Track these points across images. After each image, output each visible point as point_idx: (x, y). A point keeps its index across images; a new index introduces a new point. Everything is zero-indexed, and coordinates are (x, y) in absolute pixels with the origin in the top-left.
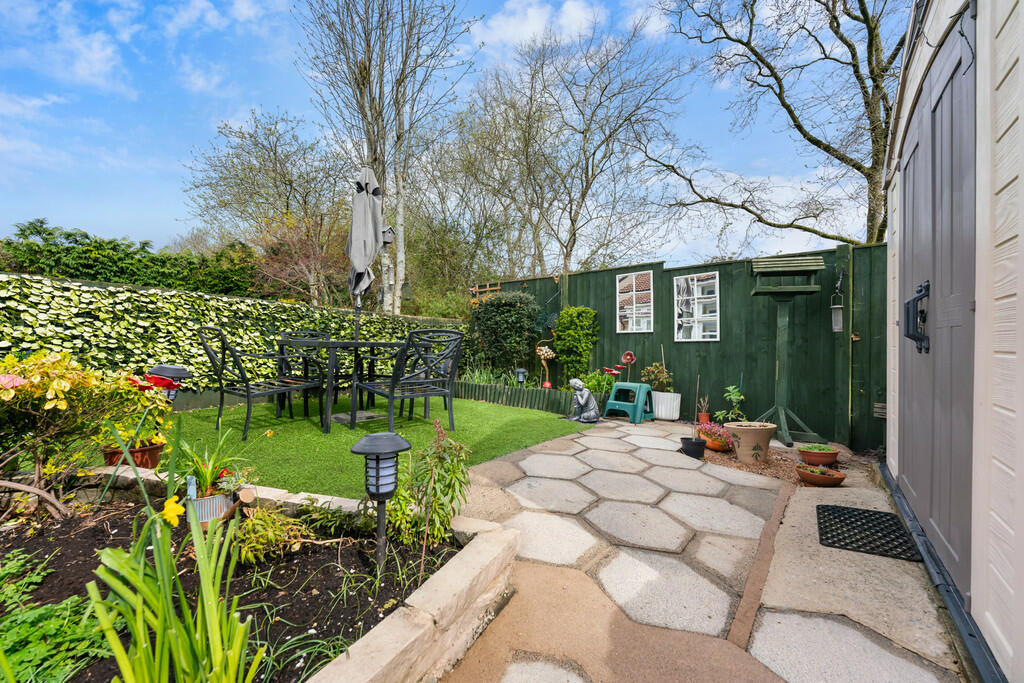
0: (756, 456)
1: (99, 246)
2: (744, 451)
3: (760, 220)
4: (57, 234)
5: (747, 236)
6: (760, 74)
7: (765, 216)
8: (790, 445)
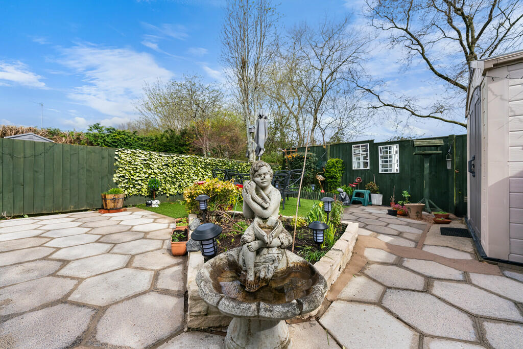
0: (417, 216)
1: (119, 133)
2: (412, 213)
3: (413, 114)
4: (103, 129)
5: (407, 122)
6: (412, 44)
7: (416, 113)
8: (430, 213)
